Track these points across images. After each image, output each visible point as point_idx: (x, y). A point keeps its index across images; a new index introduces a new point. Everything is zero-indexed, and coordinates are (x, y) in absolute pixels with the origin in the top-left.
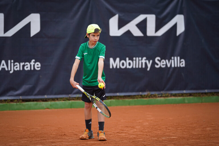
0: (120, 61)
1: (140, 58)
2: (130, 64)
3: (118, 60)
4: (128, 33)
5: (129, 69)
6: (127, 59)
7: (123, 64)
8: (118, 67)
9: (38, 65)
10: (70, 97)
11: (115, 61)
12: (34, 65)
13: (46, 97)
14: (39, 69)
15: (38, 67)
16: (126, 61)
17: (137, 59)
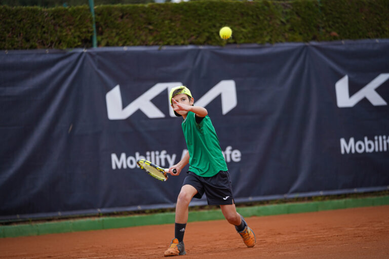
0: (355, 142)
1: (384, 137)
2: (370, 146)
3: (352, 140)
4: (365, 101)
5: (369, 153)
6: (366, 139)
7: (360, 147)
8: (353, 151)
9: (236, 154)
10: (285, 199)
11: (347, 142)
12: (231, 155)
13: (251, 199)
14: (238, 160)
15: (237, 158)
16: (364, 141)
17: (380, 138)
